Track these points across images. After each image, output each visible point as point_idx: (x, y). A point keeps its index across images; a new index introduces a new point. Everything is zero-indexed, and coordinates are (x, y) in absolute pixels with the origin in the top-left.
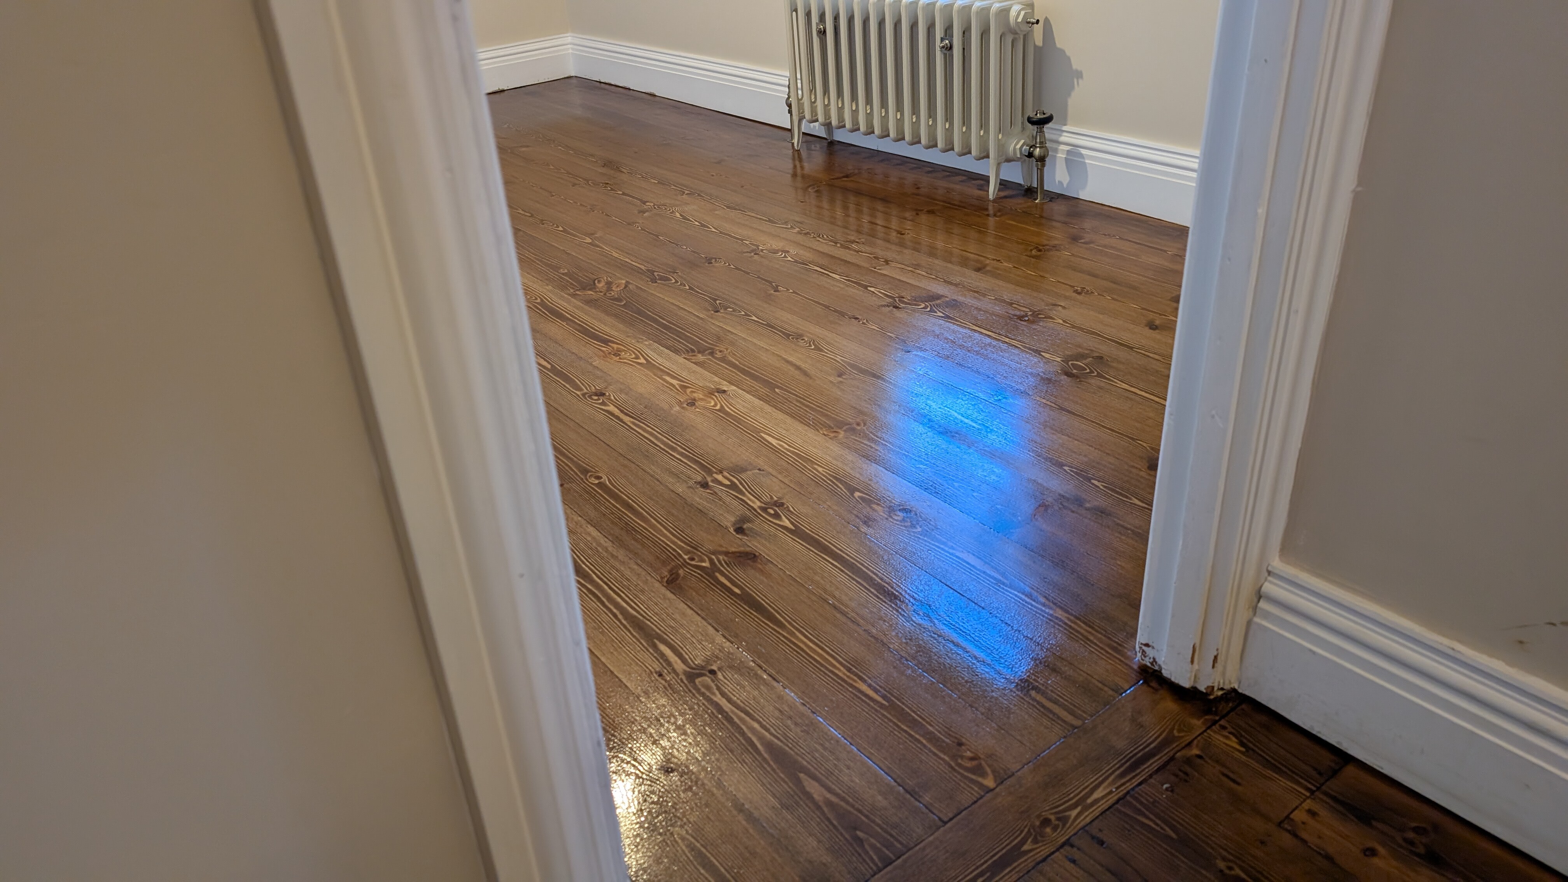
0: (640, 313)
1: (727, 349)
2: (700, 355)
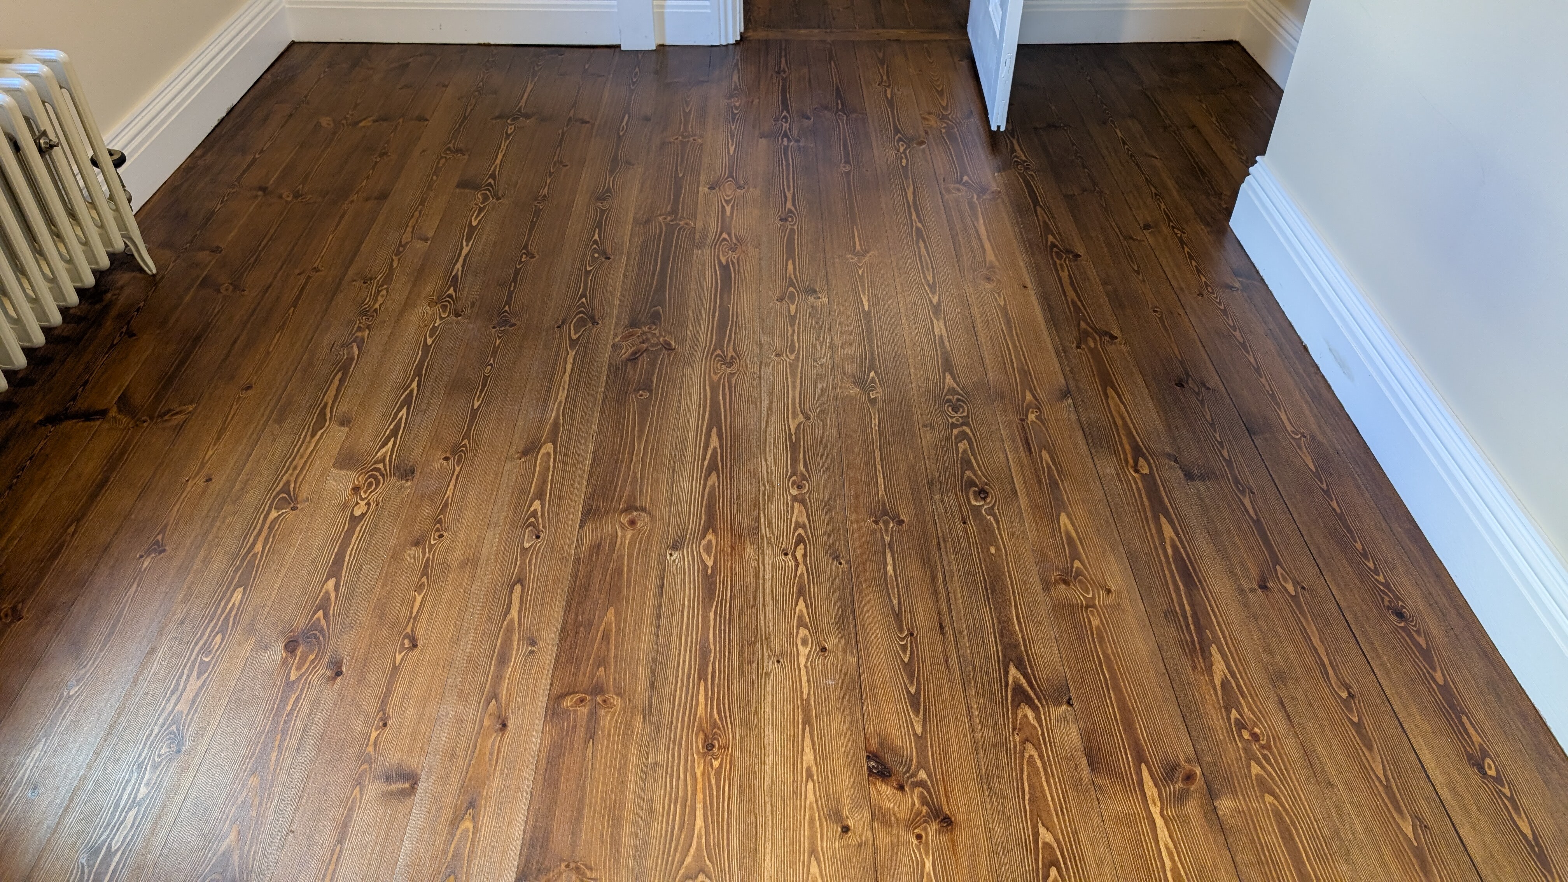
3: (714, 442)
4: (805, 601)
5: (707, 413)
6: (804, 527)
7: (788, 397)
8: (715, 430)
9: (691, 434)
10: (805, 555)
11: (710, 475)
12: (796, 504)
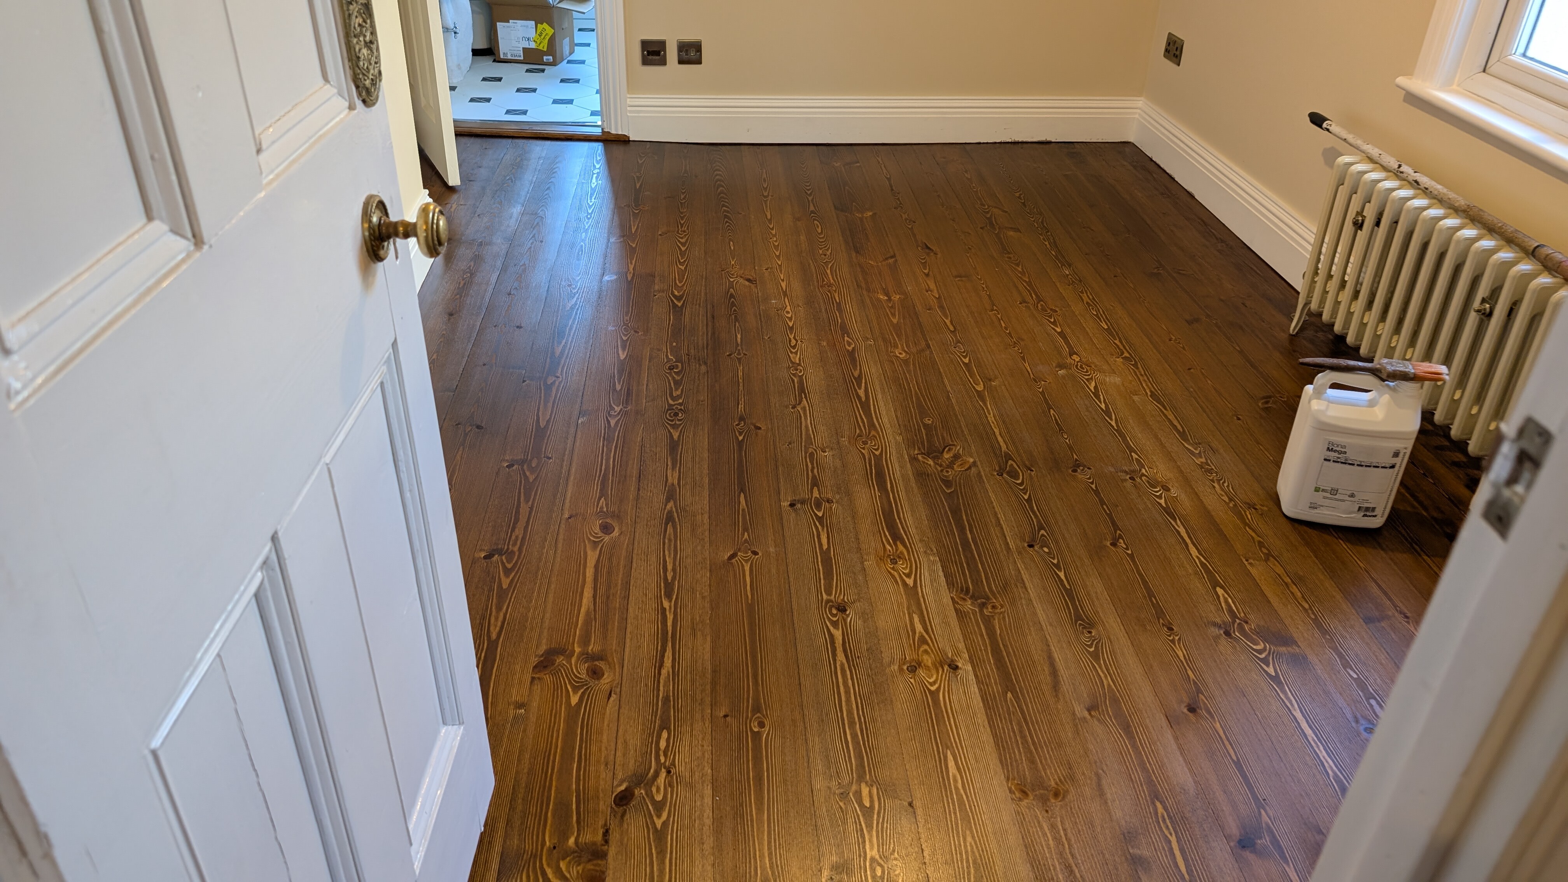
0: (956, 512)
1: (1002, 607)
2: (969, 602)
3: (861, 393)
4: (789, 325)
5: (872, 409)
6: (791, 352)
7: (811, 420)
8: (863, 399)
9: (880, 396)
10: (790, 341)
11: (859, 376)
12: (798, 362)
